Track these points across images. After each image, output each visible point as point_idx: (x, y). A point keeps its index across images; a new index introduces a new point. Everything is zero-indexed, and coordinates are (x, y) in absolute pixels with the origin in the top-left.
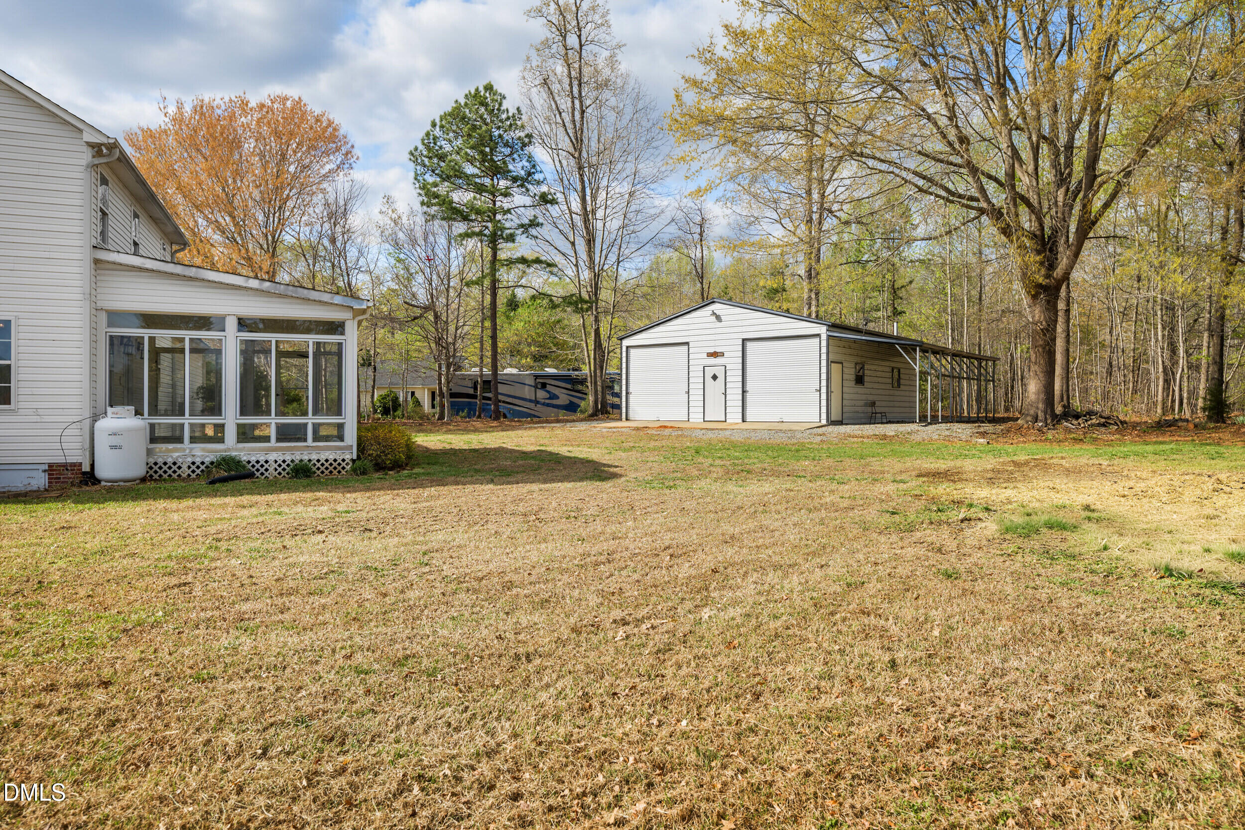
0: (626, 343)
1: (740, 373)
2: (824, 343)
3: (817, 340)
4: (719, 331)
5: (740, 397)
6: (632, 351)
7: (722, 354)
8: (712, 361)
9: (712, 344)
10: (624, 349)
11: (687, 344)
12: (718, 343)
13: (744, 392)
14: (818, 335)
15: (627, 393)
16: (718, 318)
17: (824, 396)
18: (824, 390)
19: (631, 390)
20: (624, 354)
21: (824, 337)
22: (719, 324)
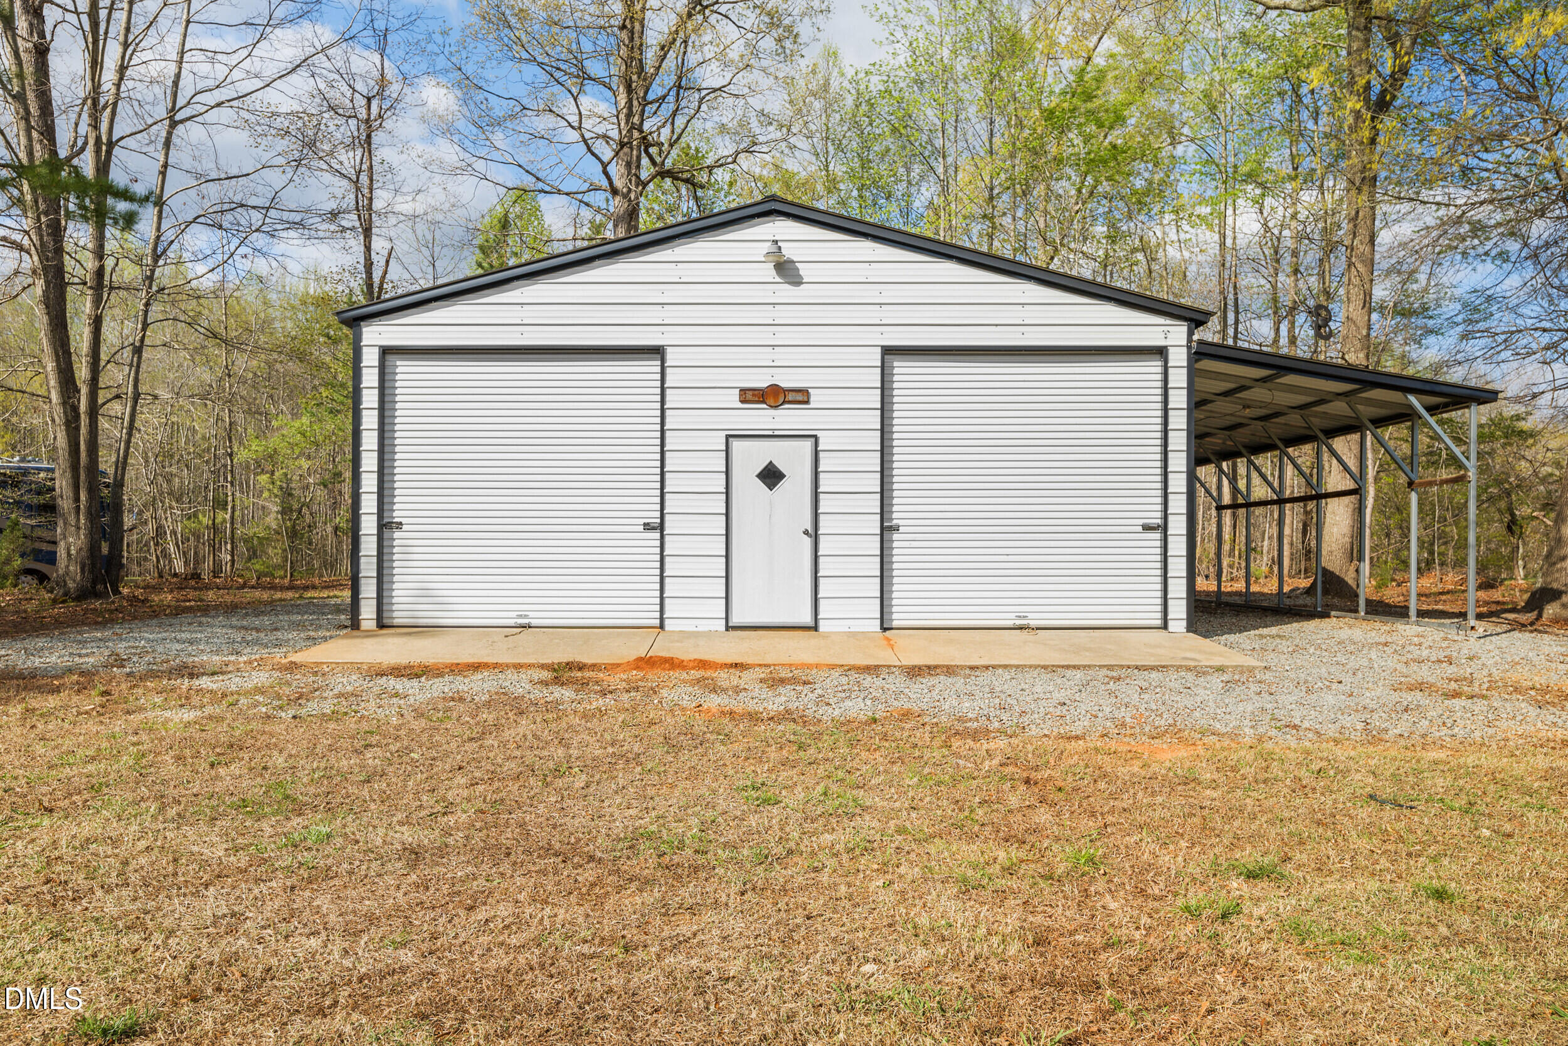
0: (375, 335)
1: (874, 462)
2: (1179, 378)
3: (1154, 367)
4: (784, 315)
5: (873, 546)
6: (405, 370)
7: (801, 397)
8: (761, 418)
9: (763, 357)
10: (370, 358)
11: (657, 352)
12: (783, 357)
13: (886, 530)
14: (1161, 352)
15: (385, 526)
16: (786, 270)
17: (1178, 546)
18: (1178, 526)
19: (399, 513)
20: (370, 378)
21: (1179, 357)
22: (787, 292)
